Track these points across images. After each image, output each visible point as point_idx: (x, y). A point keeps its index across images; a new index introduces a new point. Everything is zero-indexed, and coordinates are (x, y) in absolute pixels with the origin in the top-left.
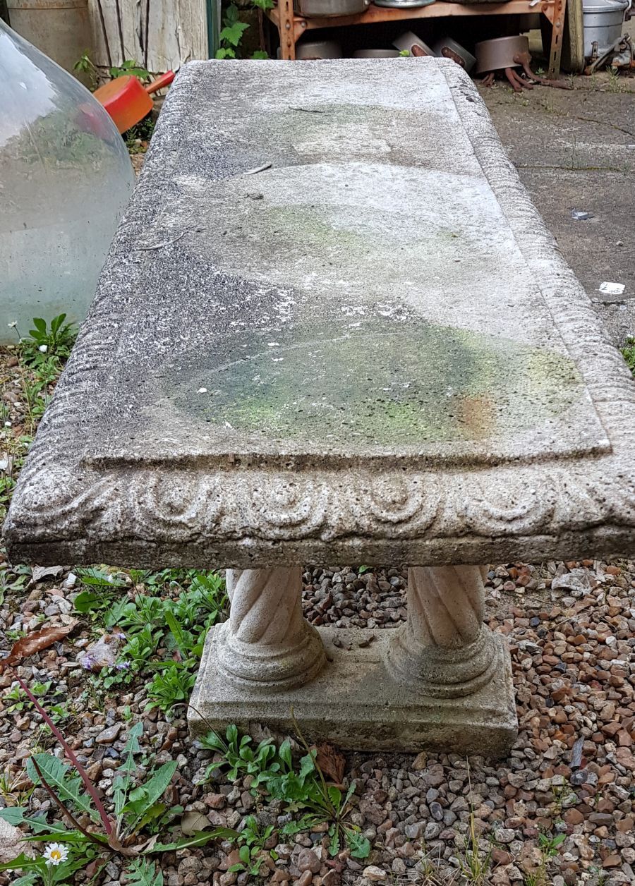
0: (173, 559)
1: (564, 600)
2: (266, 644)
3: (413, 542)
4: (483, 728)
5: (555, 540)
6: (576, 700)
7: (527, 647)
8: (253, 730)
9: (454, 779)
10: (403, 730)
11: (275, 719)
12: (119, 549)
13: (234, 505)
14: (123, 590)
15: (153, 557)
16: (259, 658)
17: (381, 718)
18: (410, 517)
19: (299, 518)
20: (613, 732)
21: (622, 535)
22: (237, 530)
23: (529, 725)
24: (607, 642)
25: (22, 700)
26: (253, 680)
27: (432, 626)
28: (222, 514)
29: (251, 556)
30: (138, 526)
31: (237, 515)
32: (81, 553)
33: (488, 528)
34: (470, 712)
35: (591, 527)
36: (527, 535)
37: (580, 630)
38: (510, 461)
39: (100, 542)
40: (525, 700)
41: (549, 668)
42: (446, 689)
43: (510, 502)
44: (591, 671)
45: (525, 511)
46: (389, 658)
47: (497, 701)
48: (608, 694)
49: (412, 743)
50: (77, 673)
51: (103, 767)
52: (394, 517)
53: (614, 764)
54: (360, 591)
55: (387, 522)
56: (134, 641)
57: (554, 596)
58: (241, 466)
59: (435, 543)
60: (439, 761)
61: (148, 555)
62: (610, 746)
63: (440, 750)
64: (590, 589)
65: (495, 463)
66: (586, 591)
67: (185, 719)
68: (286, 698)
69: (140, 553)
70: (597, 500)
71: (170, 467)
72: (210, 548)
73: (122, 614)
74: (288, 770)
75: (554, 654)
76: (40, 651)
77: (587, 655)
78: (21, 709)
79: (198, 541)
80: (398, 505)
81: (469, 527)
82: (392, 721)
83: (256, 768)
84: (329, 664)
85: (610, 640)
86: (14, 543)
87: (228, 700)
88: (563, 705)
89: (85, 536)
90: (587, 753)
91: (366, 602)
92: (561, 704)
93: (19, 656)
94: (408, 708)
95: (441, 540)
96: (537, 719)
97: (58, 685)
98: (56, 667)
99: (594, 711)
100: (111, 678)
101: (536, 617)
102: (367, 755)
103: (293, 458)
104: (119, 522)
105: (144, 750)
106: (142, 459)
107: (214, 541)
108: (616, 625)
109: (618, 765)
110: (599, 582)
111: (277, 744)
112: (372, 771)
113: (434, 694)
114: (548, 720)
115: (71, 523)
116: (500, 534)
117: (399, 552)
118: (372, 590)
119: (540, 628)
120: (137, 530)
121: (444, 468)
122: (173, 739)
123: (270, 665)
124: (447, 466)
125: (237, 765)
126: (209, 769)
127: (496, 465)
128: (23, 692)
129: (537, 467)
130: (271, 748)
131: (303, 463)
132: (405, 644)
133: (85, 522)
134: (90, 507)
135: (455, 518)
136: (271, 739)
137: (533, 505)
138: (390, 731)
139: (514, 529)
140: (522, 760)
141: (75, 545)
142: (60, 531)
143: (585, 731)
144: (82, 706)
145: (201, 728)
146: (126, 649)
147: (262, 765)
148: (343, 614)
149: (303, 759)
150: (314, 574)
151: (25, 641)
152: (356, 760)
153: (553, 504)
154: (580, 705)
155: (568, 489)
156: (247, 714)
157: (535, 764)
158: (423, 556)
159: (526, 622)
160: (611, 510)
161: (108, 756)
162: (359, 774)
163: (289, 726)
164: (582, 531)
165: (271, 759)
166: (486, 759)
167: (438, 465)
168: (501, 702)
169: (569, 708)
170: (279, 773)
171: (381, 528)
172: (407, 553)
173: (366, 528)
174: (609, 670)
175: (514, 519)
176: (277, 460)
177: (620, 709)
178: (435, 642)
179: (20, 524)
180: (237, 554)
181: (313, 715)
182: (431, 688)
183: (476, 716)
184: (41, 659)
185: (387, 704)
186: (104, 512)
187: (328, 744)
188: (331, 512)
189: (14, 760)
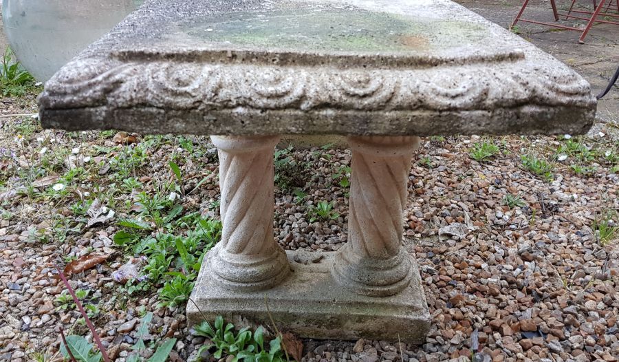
0: (178, 125)
1: (448, 241)
2: (247, 254)
3: (376, 113)
4: (405, 319)
5: (490, 114)
6: (467, 304)
7: (428, 270)
8: (235, 321)
9: (385, 359)
10: (346, 321)
11: (251, 311)
12: (133, 115)
13: (231, 81)
14: (149, 232)
15: (161, 123)
16: (241, 265)
17: (330, 311)
18: (373, 92)
19: (284, 91)
20: (498, 325)
21: (543, 112)
22: (232, 99)
23: (437, 319)
24: (482, 267)
25: (67, 302)
26: (237, 282)
27: (366, 242)
28: (220, 87)
29: (243, 122)
30: (150, 94)
31: (232, 88)
32: (101, 119)
33: (437, 102)
34: (396, 307)
35: (518, 104)
36: (467, 110)
37: (463, 259)
38: (446, 62)
39: (118, 108)
40: (432, 303)
41: (445, 284)
42: (378, 289)
43: (453, 84)
44: (474, 285)
45: (466, 90)
46: (335, 268)
47: (415, 299)
48: (489, 300)
49: (352, 332)
50: (109, 285)
51: (120, 350)
52: (361, 92)
53: (502, 348)
54: (311, 233)
55: (354, 95)
56: (153, 262)
57: (441, 239)
58: (237, 61)
59: (393, 114)
60: (373, 346)
61: (157, 120)
62: (497, 335)
63: (372, 337)
64: (465, 235)
65: (435, 63)
66: (463, 236)
67: (185, 314)
68: (260, 296)
69: (151, 119)
70: (521, 83)
71: (180, 60)
72: (209, 114)
73: (146, 245)
74: (260, 350)
75: (447, 275)
76: (85, 270)
77: (470, 276)
78: (65, 308)
79: (200, 108)
80: (363, 84)
81: (421, 101)
82: (339, 313)
83: (236, 348)
84: (292, 273)
85: (484, 265)
86: (46, 109)
87: (217, 297)
88: (459, 308)
89: (104, 103)
90: (482, 341)
91: (315, 240)
92: (457, 307)
93: (70, 273)
94: (350, 304)
95: (398, 112)
96: (442, 316)
97: (94, 292)
98: (96, 281)
99: (482, 311)
100: (134, 286)
101: (430, 252)
102: (319, 342)
103: (278, 55)
104: (135, 91)
105: (152, 338)
106: (158, 53)
107: (213, 108)
108: (487, 257)
109: (505, 349)
110: (470, 231)
111: (253, 331)
112: (324, 353)
113: (369, 293)
114: (450, 316)
115: (95, 92)
116: (445, 108)
117: (364, 122)
118: (319, 233)
119: (434, 259)
120: (149, 97)
121: (396, 66)
122: (174, 329)
123: (249, 270)
124: (398, 65)
125: (222, 346)
126: (200, 350)
127: (436, 65)
128: (70, 297)
129: (468, 66)
130: (248, 334)
131: (286, 59)
132: (346, 257)
133: (107, 91)
134: (112, 80)
135: (409, 93)
136: (249, 327)
137: (471, 86)
138: (336, 322)
139: (457, 104)
140: (434, 345)
141: (97, 111)
142: (85, 99)
143: (477, 324)
144: (110, 307)
145: (196, 319)
146: (147, 267)
147: (241, 346)
148: (300, 246)
149: (272, 341)
150: (280, 222)
151: (75, 263)
152: (311, 345)
153: (487, 85)
154: (471, 307)
155: (497, 76)
156: (231, 308)
157: (445, 348)
158: (383, 125)
159: (424, 255)
160: (534, 91)
161: (125, 342)
162: (314, 355)
163: (262, 317)
164: (511, 108)
165: (248, 342)
166: (407, 345)
167: (391, 64)
168: (417, 300)
169: (463, 309)
170: (254, 352)
171: (349, 100)
172: (370, 122)
173: (337, 100)
174: (487, 285)
175: (457, 96)
176: (265, 56)
177: (499, 311)
178: (368, 254)
179: (52, 93)
180: (231, 121)
181: (280, 309)
182: (367, 288)
183: (400, 310)
184: (85, 276)
185: (334, 301)
186: (122, 84)
187: (290, 332)
188: (310, 88)
189: (55, 344)
